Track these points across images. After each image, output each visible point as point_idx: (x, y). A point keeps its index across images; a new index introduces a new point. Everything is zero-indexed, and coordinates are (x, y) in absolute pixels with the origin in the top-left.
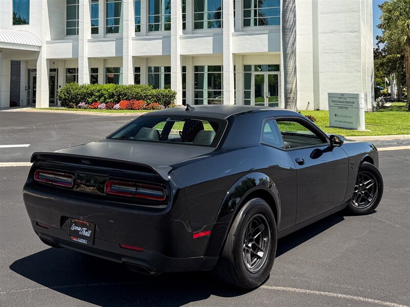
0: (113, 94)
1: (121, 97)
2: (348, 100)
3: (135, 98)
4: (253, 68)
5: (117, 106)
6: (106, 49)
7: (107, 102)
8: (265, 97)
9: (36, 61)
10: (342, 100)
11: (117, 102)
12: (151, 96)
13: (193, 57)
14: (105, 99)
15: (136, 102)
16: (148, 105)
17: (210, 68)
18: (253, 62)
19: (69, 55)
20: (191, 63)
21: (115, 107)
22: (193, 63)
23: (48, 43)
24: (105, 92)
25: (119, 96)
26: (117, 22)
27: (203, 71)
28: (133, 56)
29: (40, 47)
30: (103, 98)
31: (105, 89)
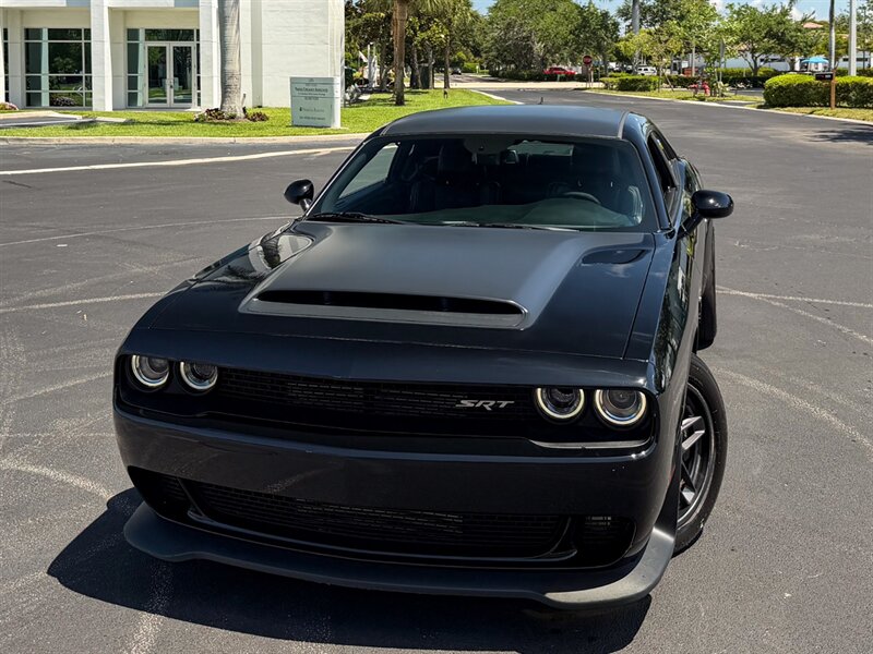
2: (319, 87)
4: (142, 35)
8: (168, 87)
10: (310, 87)
13: (22, 12)
17: (53, 33)
18: (142, 25)
20: (18, 22)
22: (22, 23)
27: (40, 37)
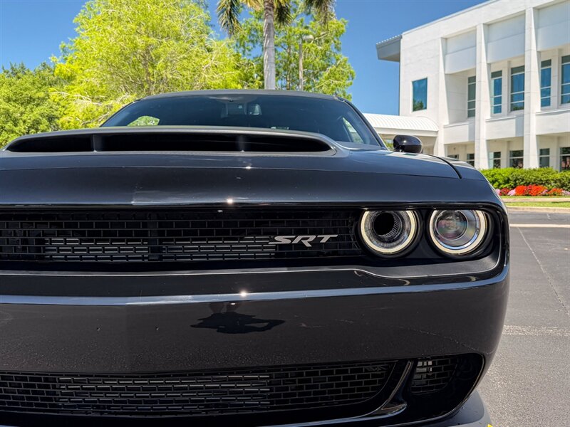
0: (509, 179)
1: (517, 182)
3: (533, 183)
5: (513, 192)
6: (506, 128)
7: (502, 188)
9: (433, 148)
11: (513, 188)
12: (553, 180)
14: (500, 184)
15: (534, 187)
16: (549, 191)
19: (466, 139)
21: (509, 193)
23: (445, 127)
24: (499, 177)
25: (515, 181)
26: (522, 97)
28: (537, 136)
29: (437, 132)
30: (497, 183)
31: (500, 174)
